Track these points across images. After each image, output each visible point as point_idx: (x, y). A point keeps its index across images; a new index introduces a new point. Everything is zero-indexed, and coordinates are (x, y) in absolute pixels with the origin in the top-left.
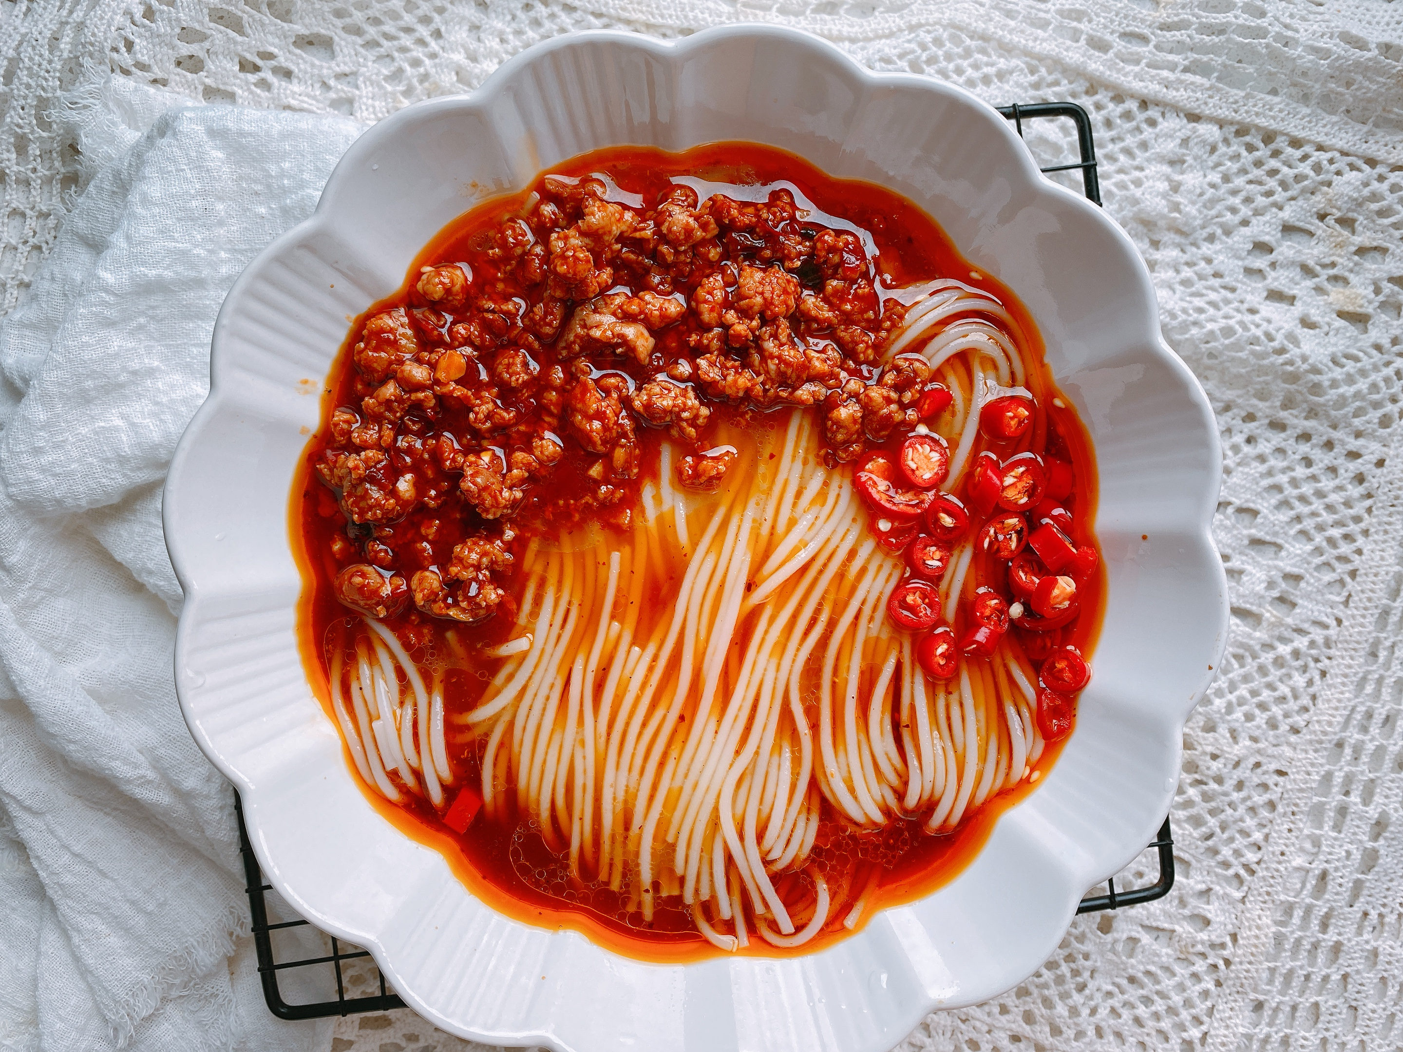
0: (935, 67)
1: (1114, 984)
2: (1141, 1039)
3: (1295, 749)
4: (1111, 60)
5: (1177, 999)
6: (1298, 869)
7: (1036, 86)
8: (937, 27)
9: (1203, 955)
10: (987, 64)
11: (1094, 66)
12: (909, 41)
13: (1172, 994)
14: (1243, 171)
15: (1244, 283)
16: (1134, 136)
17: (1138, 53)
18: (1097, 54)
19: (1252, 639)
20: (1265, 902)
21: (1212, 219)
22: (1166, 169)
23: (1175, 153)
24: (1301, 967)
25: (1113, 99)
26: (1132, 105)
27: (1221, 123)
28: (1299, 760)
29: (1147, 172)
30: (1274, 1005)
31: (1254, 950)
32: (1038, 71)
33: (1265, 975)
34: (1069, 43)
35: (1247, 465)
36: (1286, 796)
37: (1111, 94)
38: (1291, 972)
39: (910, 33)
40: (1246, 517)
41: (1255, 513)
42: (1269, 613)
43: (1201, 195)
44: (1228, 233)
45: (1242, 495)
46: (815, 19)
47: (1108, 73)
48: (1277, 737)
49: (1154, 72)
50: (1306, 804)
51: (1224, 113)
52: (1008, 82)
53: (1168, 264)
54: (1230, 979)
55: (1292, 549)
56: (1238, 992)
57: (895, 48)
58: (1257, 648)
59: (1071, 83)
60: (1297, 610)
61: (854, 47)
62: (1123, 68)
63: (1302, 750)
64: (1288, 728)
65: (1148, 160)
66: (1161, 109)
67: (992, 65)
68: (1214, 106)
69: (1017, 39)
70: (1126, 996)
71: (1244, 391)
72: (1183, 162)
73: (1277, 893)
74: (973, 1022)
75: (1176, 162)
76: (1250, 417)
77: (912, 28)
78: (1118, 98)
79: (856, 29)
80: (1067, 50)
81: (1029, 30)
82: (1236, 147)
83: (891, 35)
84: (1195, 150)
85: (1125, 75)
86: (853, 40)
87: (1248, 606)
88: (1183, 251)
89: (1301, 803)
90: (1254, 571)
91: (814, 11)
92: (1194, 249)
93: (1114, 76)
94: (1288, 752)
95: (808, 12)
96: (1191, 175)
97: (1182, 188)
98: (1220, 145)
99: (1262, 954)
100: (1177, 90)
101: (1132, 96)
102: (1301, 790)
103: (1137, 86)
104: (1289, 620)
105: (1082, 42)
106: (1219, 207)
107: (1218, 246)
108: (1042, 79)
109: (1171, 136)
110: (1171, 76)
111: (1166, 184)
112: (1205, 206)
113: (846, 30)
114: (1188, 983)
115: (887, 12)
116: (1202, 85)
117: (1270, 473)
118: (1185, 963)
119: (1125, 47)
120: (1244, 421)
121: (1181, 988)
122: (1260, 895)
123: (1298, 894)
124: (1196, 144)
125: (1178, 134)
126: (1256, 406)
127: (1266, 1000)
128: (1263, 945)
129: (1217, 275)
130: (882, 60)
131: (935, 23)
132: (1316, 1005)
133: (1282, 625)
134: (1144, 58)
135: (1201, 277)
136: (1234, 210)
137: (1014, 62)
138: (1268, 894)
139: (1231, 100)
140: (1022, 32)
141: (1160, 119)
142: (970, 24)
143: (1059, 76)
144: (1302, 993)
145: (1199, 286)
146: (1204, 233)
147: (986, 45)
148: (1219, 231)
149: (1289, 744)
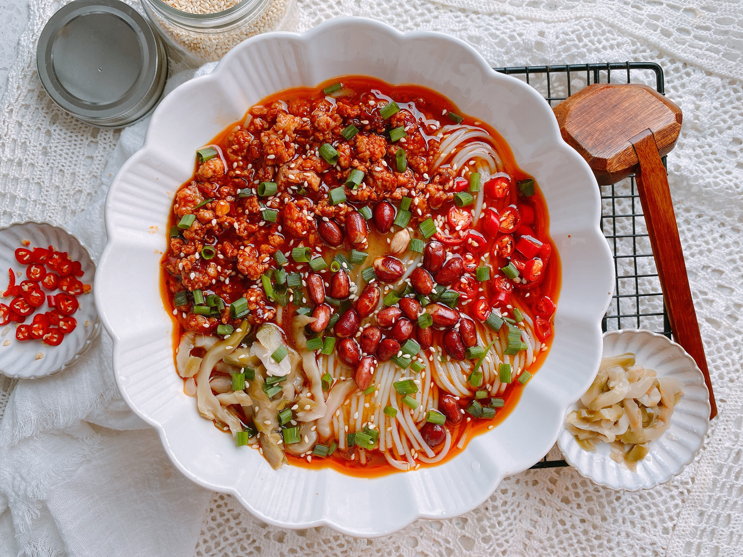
0: (588, 39)
1: (633, 498)
2: (643, 525)
3: (731, 390)
4: (671, 41)
5: (662, 508)
6: (727, 448)
7: (634, 52)
8: (590, 19)
9: (677, 487)
10: (612, 39)
11: (663, 44)
12: (576, 25)
13: (660, 505)
14: (731, 102)
15: (726, 158)
16: (679, 80)
17: (685, 39)
18: (665, 38)
19: (715, 334)
20: (709, 463)
21: (714, 124)
22: (693, 98)
23: (698, 91)
24: (725, 496)
25: (670, 61)
26: (680, 65)
27: (722, 77)
28: (733, 395)
29: (684, 99)
30: (709, 514)
31: (702, 486)
32: (636, 44)
33: (707, 499)
34: (652, 31)
35: (720, 248)
36: (724, 412)
37: (669, 59)
38: (719, 498)
39: (576, 21)
40: (717, 275)
41: (721, 272)
42: (725, 322)
43: (709, 112)
44: (721, 132)
45: (716, 263)
46: (527, 9)
47: (670, 48)
48: (722, 383)
49: (692, 49)
50: (734, 417)
51: (724, 72)
52: (621, 49)
53: (690, 146)
54: (689, 499)
55: (739, 291)
56: (692, 506)
57: (570, 28)
58: (718, 339)
59: (651, 51)
60: (739, 322)
61: (549, 25)
62: (677, 46)
63: (734, 390)
64: (728, 379)
65: (685, 93)
66: (693, 68)
67: (615, 40)
68: (720, 69)
69: (627, 28)
70: (638, 504)
71: (720, 211)
72: (702, 95)
73: (716, 459)
74: (563, 511)
75: (699, 95)
76: (723, 224)
77: (577, 18)
78: (673, 61)
79: (548, 16)
80: (651, 35)
81: (634, 24)
82: (729, 90)
83: (566, 21)
84: (709, 90)
85: (678, 50)
86: (547, 22)
87: (715, 318)
88: (698, 140)
89: (732, 416)
90: (719, 301)
91: (527, 5)
92: (704, 139)
93: (672, 50)
94: (727, 391)
95: (524, 5)
96: (705, 102)
97: (701, 108)
98: (721, 88)
99: (706, 488)
100: (702, 59)
101: (680, 60)
102: (732, 410)
103: (683, 55)
104: (734, 326)
105: (659, 31)
106: (718, 119)
107: (715, 138)
108: (638, 48)
109: (697, 82)
110: (700, 52)
111: (693, 105)
112: (711, 118)
113: (543, 16)
114: (669, 500)
115: (564, 8)
116: (715, 57)
117: (730, 254)
118: (667, 490)
119: (679, 36)
120: (719, 226)
121: (665, 502)
122: (707, 459)
123: (726, 460)
124: (709, 87)
125: (701, 81)
126: (725, 219)
127: (706, 511)
128: (708, 484)
129: (714, 153)
130: (563, 33)
131: (589, 17)
132: (729, 515)
133: (731, 328)
134: (687, 42)
135: (706, 154)
136: (725, 121)
137: (625, 39)
138: (711, 459)
139: (729, 66)
140: (630, 24)
141: (693, 73)
142: (606, 19)
143: (646, 47)
144: (723, 509)
145: (704, 158)
146: (709, 132)
147: (612, 29)
148: (717, 131)
149: (728, 387)
